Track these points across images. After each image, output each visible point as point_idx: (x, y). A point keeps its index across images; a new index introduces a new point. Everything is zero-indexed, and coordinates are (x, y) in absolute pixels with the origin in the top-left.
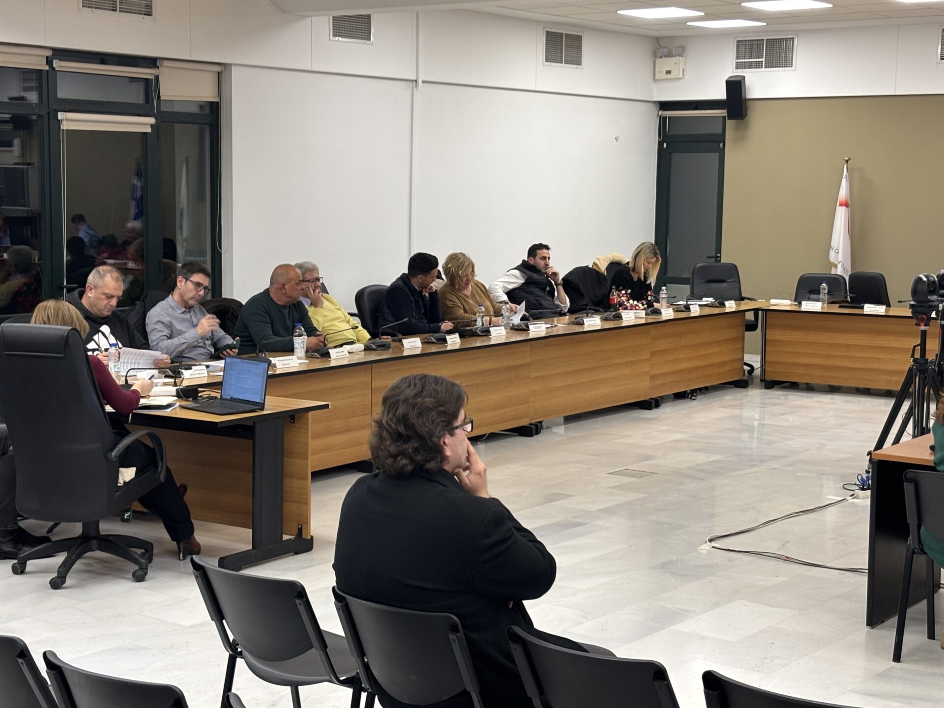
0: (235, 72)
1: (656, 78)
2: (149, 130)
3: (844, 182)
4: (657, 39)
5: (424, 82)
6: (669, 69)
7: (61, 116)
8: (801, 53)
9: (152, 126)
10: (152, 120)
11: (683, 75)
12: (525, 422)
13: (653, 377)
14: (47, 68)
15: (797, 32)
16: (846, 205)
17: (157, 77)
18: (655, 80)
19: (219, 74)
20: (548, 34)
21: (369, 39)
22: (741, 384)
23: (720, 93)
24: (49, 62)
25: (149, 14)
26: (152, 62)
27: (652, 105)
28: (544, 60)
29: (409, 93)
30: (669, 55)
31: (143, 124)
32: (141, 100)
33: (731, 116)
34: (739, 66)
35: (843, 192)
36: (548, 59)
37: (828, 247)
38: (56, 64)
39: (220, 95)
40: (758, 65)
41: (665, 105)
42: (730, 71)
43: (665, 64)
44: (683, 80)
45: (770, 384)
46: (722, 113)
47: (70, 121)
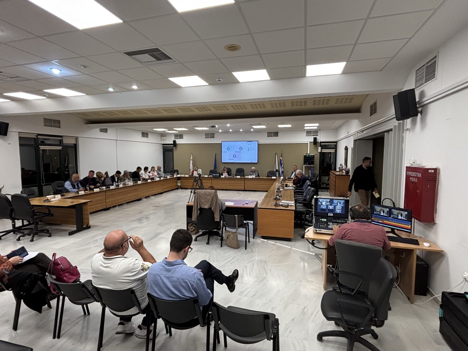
0: (79, 138)
1: (162, 140)
2: (61, 149)
3: (191, 157)
4: (161, 134)
5: (118, 140)
7: (40, 146)
8: (184, 137)
9: (62, 148)
10: (61, 147)
11: (166, 140)
12: (138, 198)
13: (162, 189)
14: (36, 137)
15: (184, 133)
16: (192, 160)
17: (62, 139)
18: (161, 140)
19: (76, 139)
20: (142, 133)
21: (107, 132)
22: (178, 189)
23: (172, 143)
24: (37, 136)
25: (60, 128)
26: (61, 136)
27: (161, 144)
29: (116, 143)
30: (163, 136)
31: (60, 148)
32: (59, 143)
33: (174, 146)
34: (175, 138)
35: (191, 158)
36: (142, 137)
37: (190, 167)
38: (39, 137)
39: (76, 142)
40: (178, 138)
41: (163, 144)
42: (174, 139)
43: (163, 138)
45: (182, 189)
46: (173, 146)
47: (42, 147)
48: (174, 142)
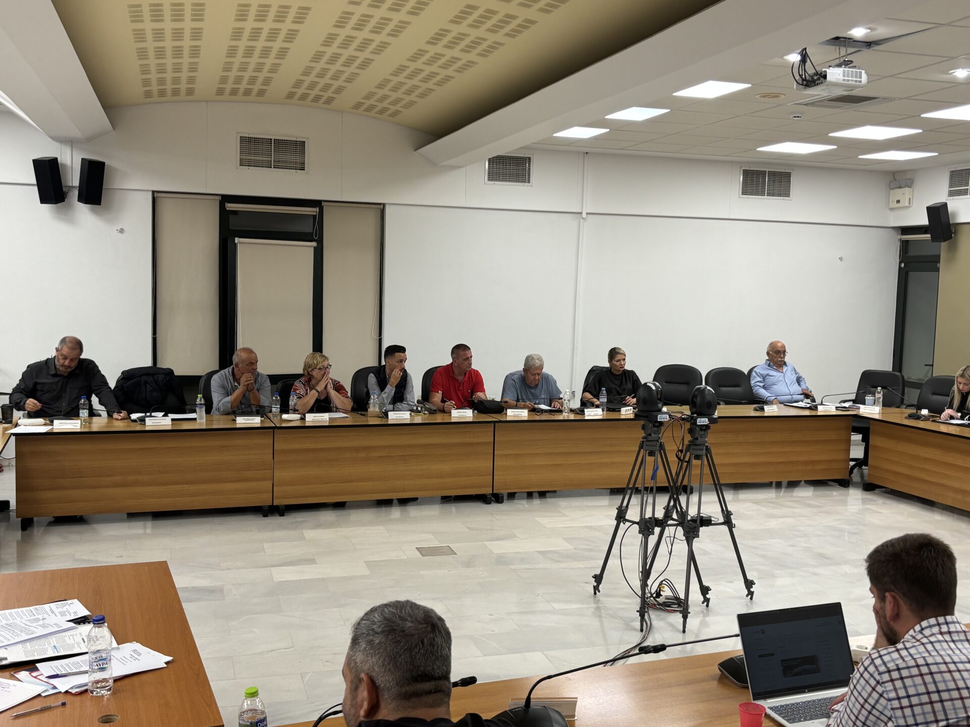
0: (389, 209)
1: (890, 206)
4: (893, 173)
5: (587, 214)
6: (899, 199)
7: (237, 241)
9: (315, 248)
10: (315, 244)
11: (909, 204)
17: (321, 215)
18: (890, 208)
19: (383, 211)
20: (746, 173)
21: (529, 182)
24: (221, 204)
25: (303, 168)
27: (891, 230)
28: (741, 193)
30: (901, 186)
31: (307, 246)
34: (948, 193)
36: (745, 192)
38: (230, 206)
39: (383, 226)
40: (965, 193)
41: (904, 231)
42: (941, 199)
43: (897, 194)
44: (910, 209)
45: (869, 487)
48: (938, 213)
